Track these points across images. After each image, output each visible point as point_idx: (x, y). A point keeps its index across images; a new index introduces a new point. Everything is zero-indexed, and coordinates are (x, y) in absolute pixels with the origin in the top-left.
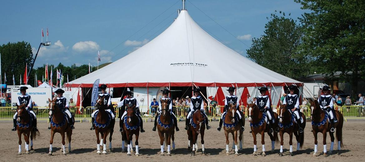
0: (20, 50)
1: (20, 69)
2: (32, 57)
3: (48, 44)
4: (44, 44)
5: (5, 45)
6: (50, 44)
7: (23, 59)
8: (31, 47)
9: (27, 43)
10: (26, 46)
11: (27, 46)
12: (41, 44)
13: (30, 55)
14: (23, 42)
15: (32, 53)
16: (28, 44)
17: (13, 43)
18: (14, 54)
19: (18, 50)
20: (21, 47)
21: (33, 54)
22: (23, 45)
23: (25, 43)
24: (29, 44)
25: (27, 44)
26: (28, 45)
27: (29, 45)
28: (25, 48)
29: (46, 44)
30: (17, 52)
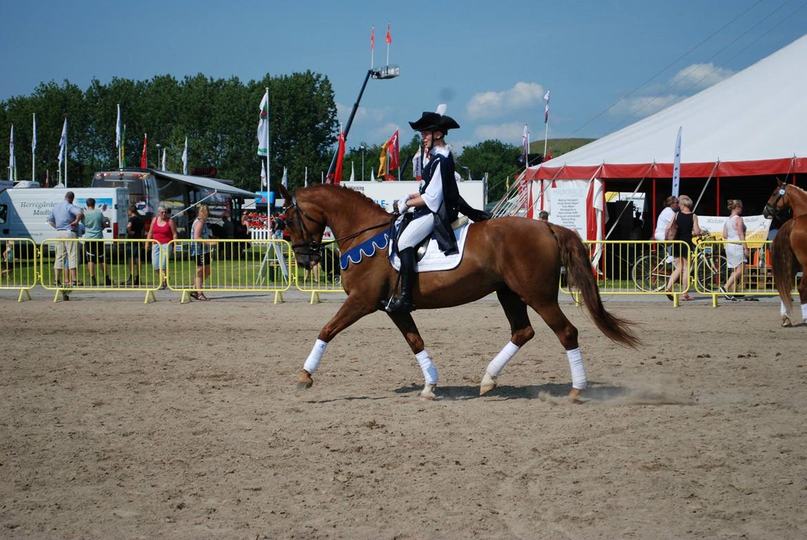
0: (301, 96)
1: (300, 154)
2: (335, 118)
3: (391, 72)
4: (378, 74)
5: (256, 82)
6: (398, 73)
7: (309, 125)
8: (333, 89)
9: (319, 76)
10: (317, 85)
11: (321, 86)
12: (371, 73)
13: (330, 112)
14: (309, 72)
15: (333, 105)
16: (322, 78)
17: (279, 76)
18: (282, 108)
19: (294, 97)
20: (303, 87)
21: (336, 110)
22: (309, 82)
23: (314, 77)
24: (326, 78)
25: (320, 79)
26: (323, 82)
27: (326, 81)
28: (315, 89)
29: (383, 74)
30: (293, 103)
